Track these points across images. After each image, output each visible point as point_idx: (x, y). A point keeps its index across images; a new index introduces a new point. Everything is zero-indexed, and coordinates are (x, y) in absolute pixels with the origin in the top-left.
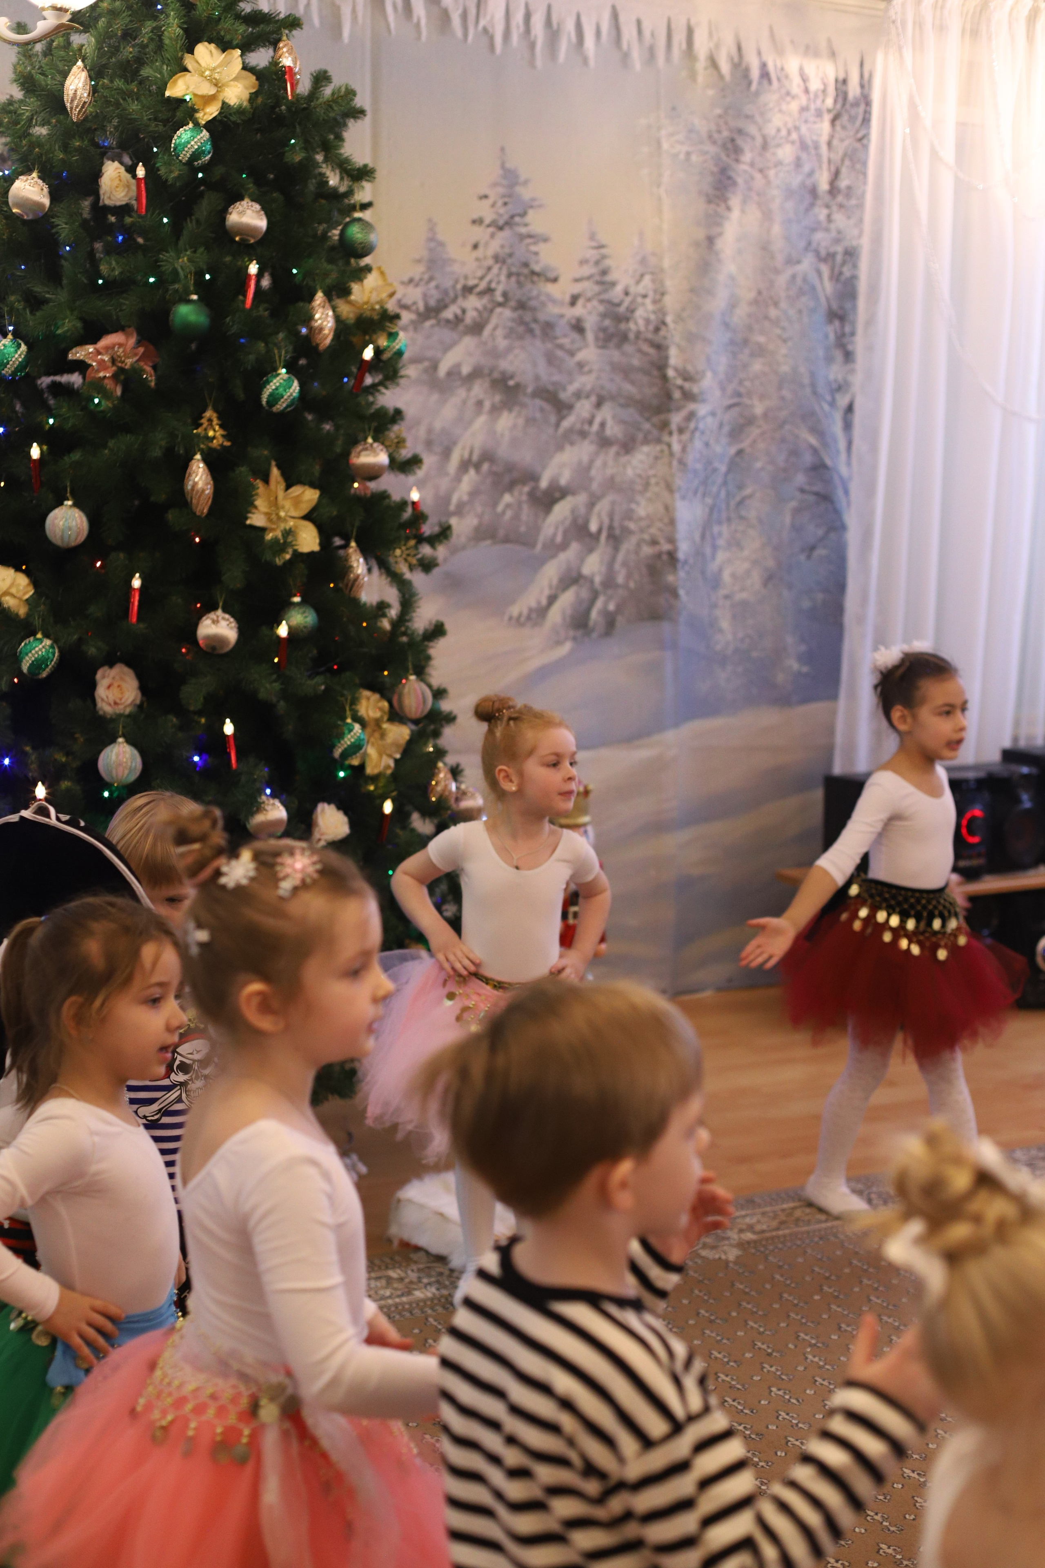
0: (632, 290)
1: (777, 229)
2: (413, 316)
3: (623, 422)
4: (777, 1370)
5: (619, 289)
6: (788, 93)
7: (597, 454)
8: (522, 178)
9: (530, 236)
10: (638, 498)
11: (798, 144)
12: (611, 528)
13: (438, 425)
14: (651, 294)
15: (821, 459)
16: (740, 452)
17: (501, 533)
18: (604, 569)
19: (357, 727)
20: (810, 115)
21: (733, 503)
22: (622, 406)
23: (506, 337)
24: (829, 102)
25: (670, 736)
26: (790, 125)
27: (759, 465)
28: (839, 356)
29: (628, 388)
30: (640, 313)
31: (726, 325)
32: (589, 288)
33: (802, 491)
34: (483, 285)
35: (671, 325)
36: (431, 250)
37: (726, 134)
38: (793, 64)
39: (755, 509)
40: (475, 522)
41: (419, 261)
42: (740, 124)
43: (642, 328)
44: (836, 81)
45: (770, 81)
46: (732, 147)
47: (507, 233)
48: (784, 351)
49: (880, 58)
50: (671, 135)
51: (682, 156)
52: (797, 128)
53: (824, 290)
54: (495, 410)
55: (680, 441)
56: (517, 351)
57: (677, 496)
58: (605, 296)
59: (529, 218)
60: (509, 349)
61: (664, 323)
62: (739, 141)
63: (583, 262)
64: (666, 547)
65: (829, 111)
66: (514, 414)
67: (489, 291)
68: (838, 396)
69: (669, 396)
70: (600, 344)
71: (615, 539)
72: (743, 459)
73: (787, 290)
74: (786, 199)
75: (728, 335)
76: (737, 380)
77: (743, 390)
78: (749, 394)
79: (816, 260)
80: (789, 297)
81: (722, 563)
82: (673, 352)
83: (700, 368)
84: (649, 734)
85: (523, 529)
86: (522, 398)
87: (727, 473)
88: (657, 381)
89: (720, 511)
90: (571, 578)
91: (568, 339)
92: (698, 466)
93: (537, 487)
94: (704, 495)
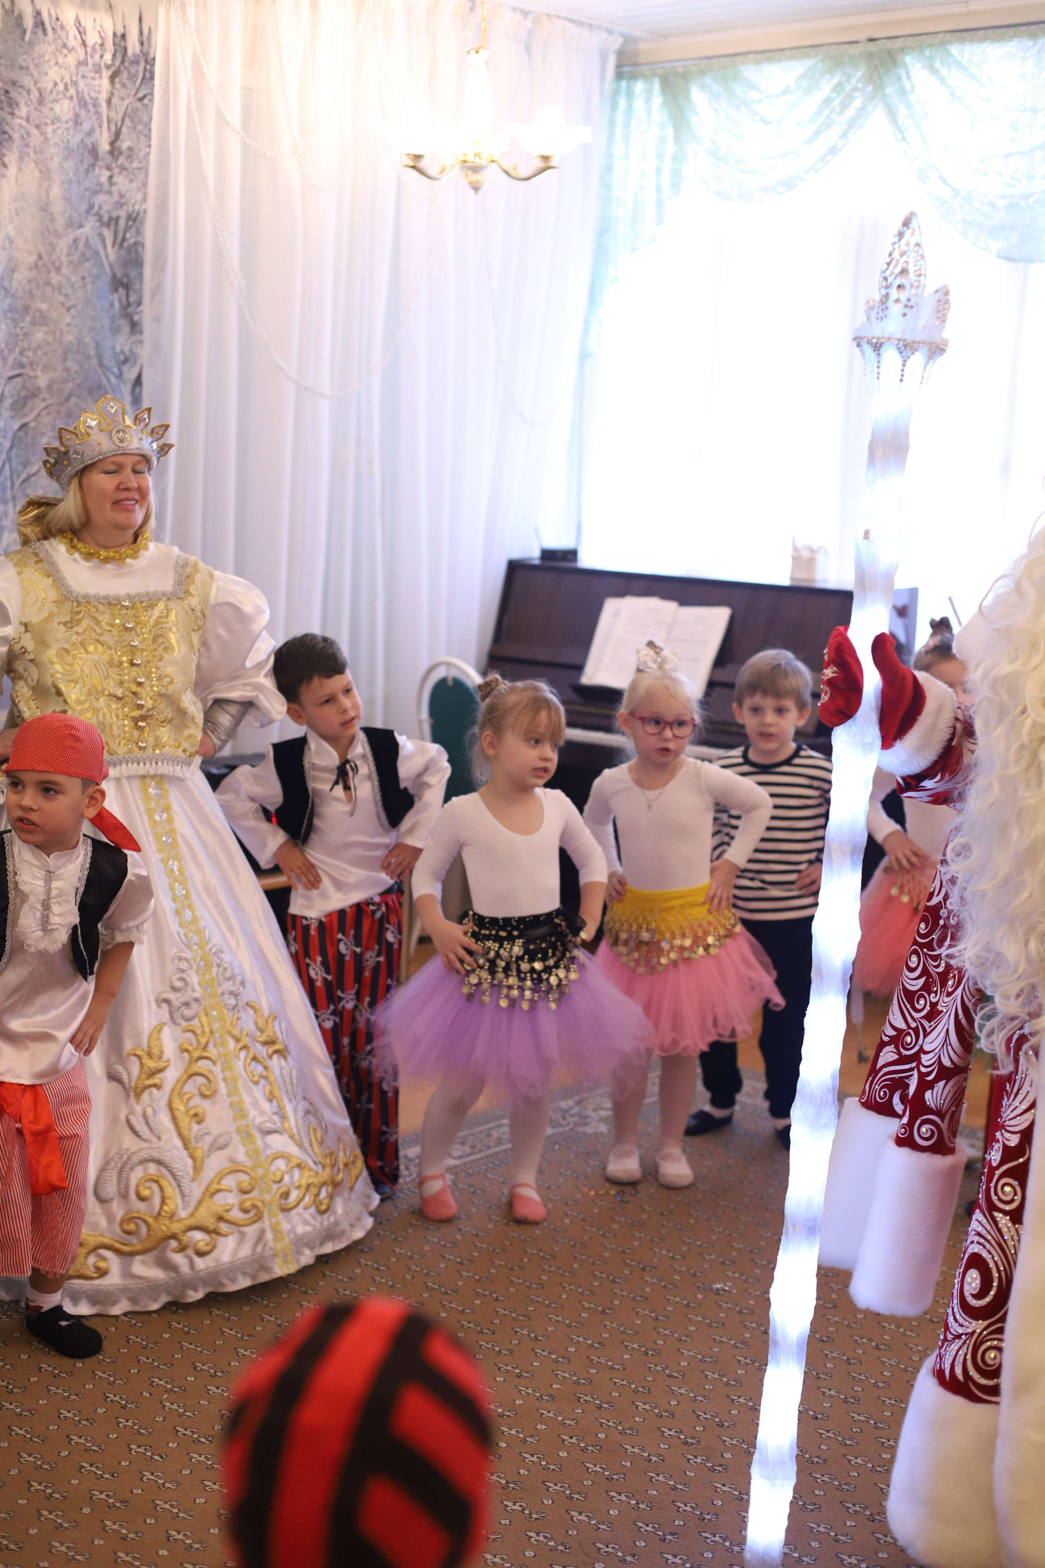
1: (56, 190)
4: (134, 1424)
6: (65, 46)
11: (75, 100)
20: (88, 70)
21: (18, 482)
24: (108, 57)
26: (67, 79)
28: (124, 324)
38: (68, 15)
42: (14, 75)
44: (115, 34)
45: (44, 31)
46: (6, 100)
48: (68, 320)
49: (162, 13)
52: (75, 83)
53: (107, 256)
62: (13, 94)
65: (108, 67)
68: (125, 368)
72: (26, 434)
73: (68, 255)
74: (66, 158)
75: (8, 301)
76: (17, 350)
77: (24, 360)
78: (31, 364)
79: (98, 224)
80: (71, 262)
81: (8, 545)
87: (11, 449)
89: (4, 489)
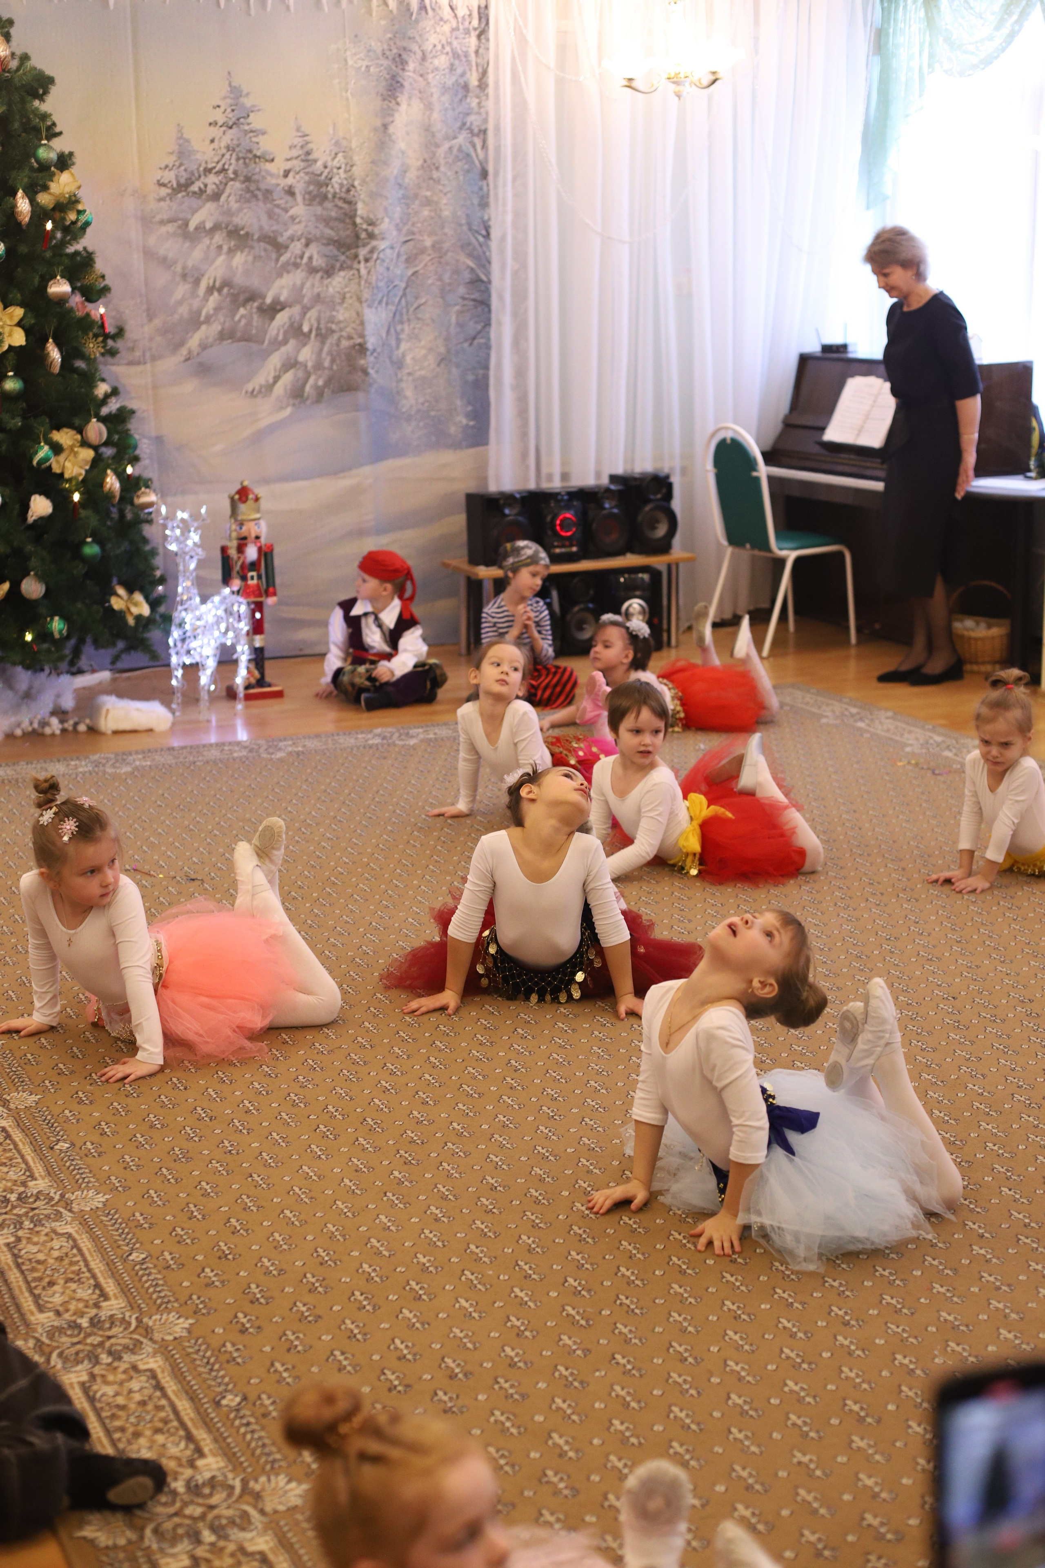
0: (329, 164)
1: (436, 115)
2: (169, 191)
3: (325, 256)
5: (319, 164)
6: (441, 19)
7: (307, 278)
8: (245, 92)
9: (252, 131)
10: (338, 308)
11: (451, 54)
12: (318, 329)
13: (190, 264)
14: (343, 167)
15: (478, 276)
16: (415, 273)
17: (239, 334)
18: (314, 357)
19: (46, 448)
20: (460, 34)
21: (411, 309)
22: (323, 244)
23: (237, 202)
24: (475, 22)
25: (367, 470)
26: (444, 42)
27: (430, 282)
29: (328, 232)
30: (335, 180)
31: (399, 185)
32: (297, 164)
33: (464, 298)
34: (219, 167)
35: (359, 188)
36: (180, 145)
37: (395, 51)
39: (430, 312)
40: (220, 328)
41: (172, 153)
42: (405, 44)
43: (338, 191)
44: (479, 7)
45: (426, 12)
46: (400, 61)
47: (235, 130)
48: (444, 201)
50: (355, 54)
51: (363, 69)
52: (450, 44)
53: (477, 156)
54: (231, 251)
55: (366, 267)
56: (245, 211)
57: (365, 305)
58: (310, 170)
59: (250, 120)
60: (240, 210)
61: (353, 186)
62: (404, 56)
63: (291, 148)
64: (359, 341)
65: (475, 29)
66: (245, 254)
69: (357, 237)
70: (307, 202)
71: (322, 336)
72: (417, 278)
73: (445, 158)
74: (443, 94)
75: (401, 192)
76: (410, 223)
77: (415, 230)
78: (420, 232)
79: (470, 135)
80: (446, 163)
81: (405, 350)
82: (360, 205)
83: (380, 216)
84: (350, 469)
85: (254, 332)
86: (250, 243)
87: (406, 288)
88: (349, 226)
89: (401, 314)
90: (290, 364)
91: (282, 200)
92: (381, 284)
93: (264, 303)
94: (387, 304)
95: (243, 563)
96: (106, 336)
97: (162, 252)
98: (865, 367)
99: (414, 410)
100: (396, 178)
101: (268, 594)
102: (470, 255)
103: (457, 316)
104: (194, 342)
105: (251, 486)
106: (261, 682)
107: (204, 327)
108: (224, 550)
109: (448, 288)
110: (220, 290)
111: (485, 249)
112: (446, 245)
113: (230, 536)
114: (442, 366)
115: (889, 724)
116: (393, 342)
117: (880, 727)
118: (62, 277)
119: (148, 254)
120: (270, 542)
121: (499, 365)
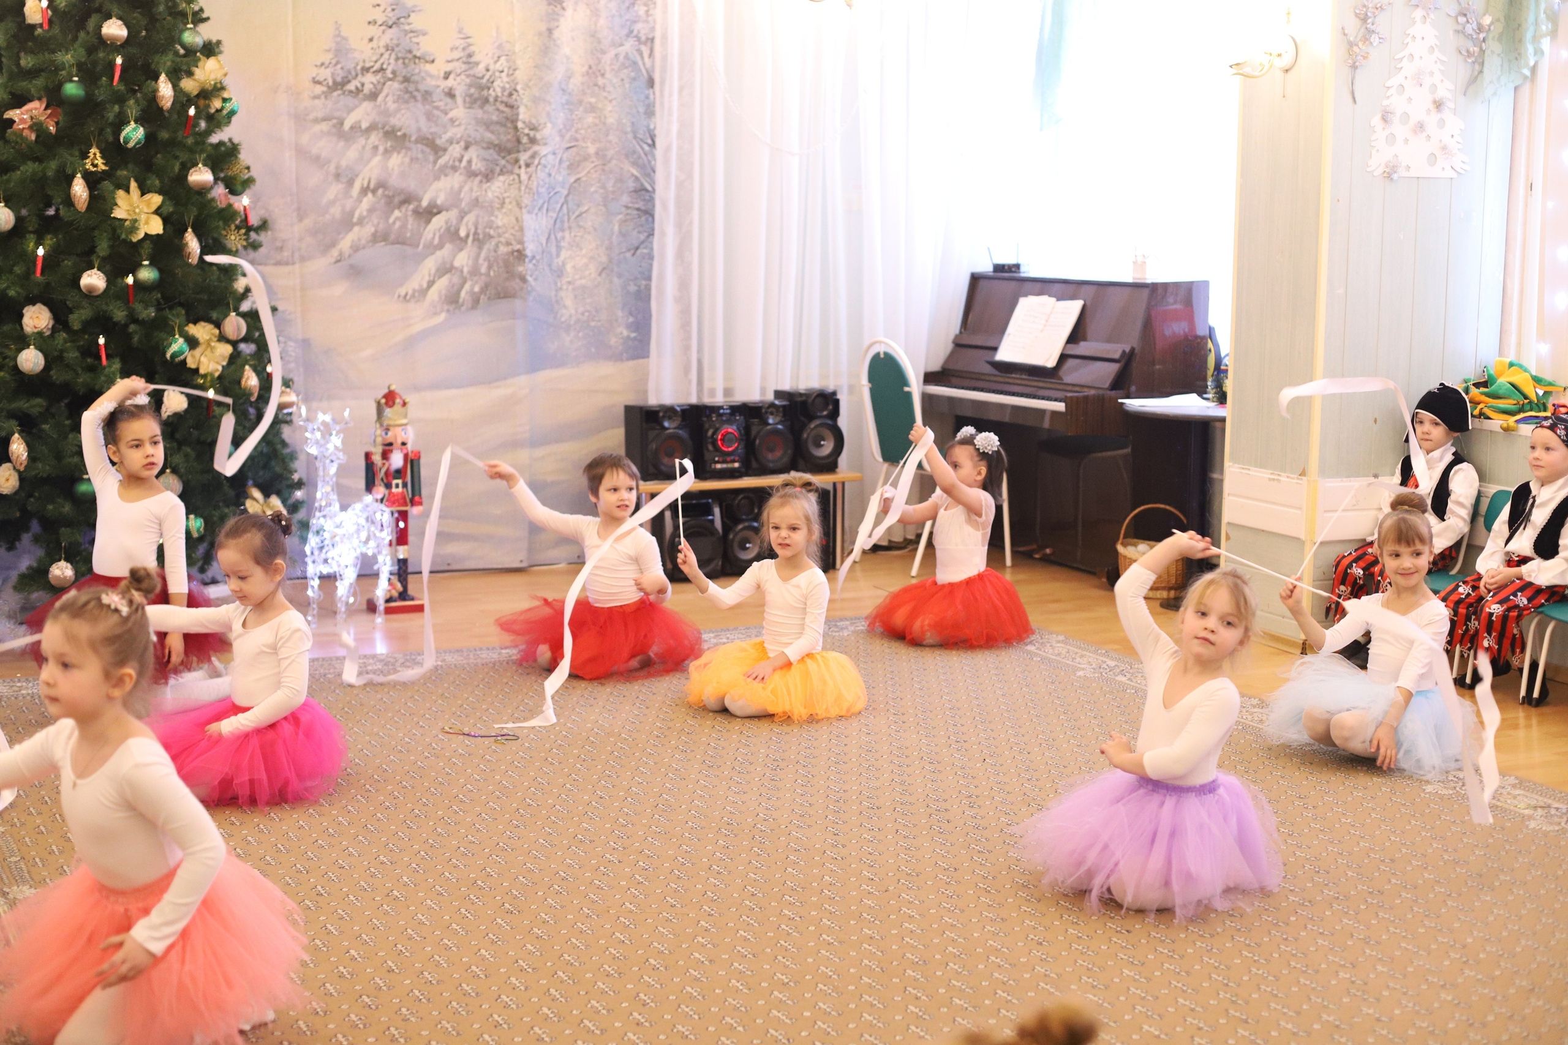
0: (491, 67)
1: (602, 22)
2: (325, 89)
3: (485, 160)
5: (481, 67)
7: (465, 182)
9: (412, 32)
10: (496, 213)
12: (476, 233)
13: (344, 163)
14: (506, 70)
15: (642, 185)
17: (392, 237)
18: (470, 263)
21: (573, 217)
22: (483, 148)
25: (523, 380)
29: (489, 136)
30: (497, 83)
31: (563, 90)
32: (458, 66)
33: (627, 207)
34: (377, 66)
35: (521, 92)
36: (337, 43)
39: (592, 220)
40: (373, 230)
41: (329, 51)
43: (499, 94)
47: (394, 29)
48: (610, 108)
53: (644, 64)
54: (387, 153)
55: (526, 173)
56: (403, 111)
57: (524, 210)
58: (471, 72)
59: (410, 20)
60: (398, 110)
61: (516, 90)
63: (454, 49)
64: (518, 247)
66: (401, 155)
67: (382, 69)
69: (519, 141)
70: (468, 105)
71: (479, 241)
72: (580, 185)
73: (611, 65)
75: (566, 97)
76: (573, 130)
77: (578, 136)
78: (583, 139)
79: (637, 43)
80: (613, 70)
81: (565, 259)
82: (522, 110)
83: (542, 121)
84: (505, 378)
85: (408, 235)
86: (407, 144)
87: (568, 195)
88: (511, 131)
89: (562, 222)
90: (446, 269)
91: (443, 102)
92: (542, 190)
93: (419, 206)
94: (547, 210)
95: (388, 470)
96: (249, 229)
97: (315, 151)
98: (1039, 285)
99: (574, 319)
100: (560, 83)
101: (413, 503)
102: (634, 164)
103: (620, 225)
104: (345, 243)
105: (397, 391)
106: (403, 595)
107: (356, 229)
108: (368, 456)
109: (611, 196)
110: (374, 192)
111: (650, 158)
112: (610, 153)
113: (375, 441)
114: (604, 275)
115: (1061, 648)
116: (554, 250)
117: (1051, 651)
118: (205, 165)
119: (301, 152)
120: (416, 449)
121: (661, 276)
